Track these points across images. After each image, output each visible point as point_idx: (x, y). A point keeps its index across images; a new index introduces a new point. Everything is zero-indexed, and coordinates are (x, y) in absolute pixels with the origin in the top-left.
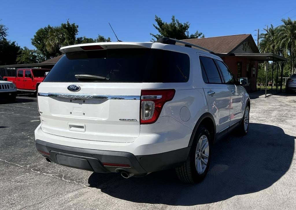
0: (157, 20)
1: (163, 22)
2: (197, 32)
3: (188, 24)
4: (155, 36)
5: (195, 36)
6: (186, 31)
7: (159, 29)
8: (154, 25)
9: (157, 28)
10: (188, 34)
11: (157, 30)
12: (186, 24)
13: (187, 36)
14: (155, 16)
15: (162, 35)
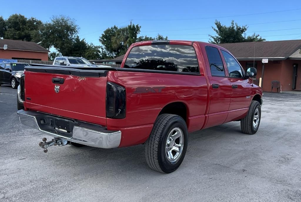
0: (216, 24)
1: (222, 25)
2: (255, 34)
3: (246, 27)
4: (212, 37)
5: (252, 37)
6: (244, 33)
7: (217, 31)
8: (213, 28)
9: (215, 30)
10: (245, 35)
11: (215, 31)
12: (244, 27)
13: (244, 37)
14: (215, 20)
15: (219, 36)
